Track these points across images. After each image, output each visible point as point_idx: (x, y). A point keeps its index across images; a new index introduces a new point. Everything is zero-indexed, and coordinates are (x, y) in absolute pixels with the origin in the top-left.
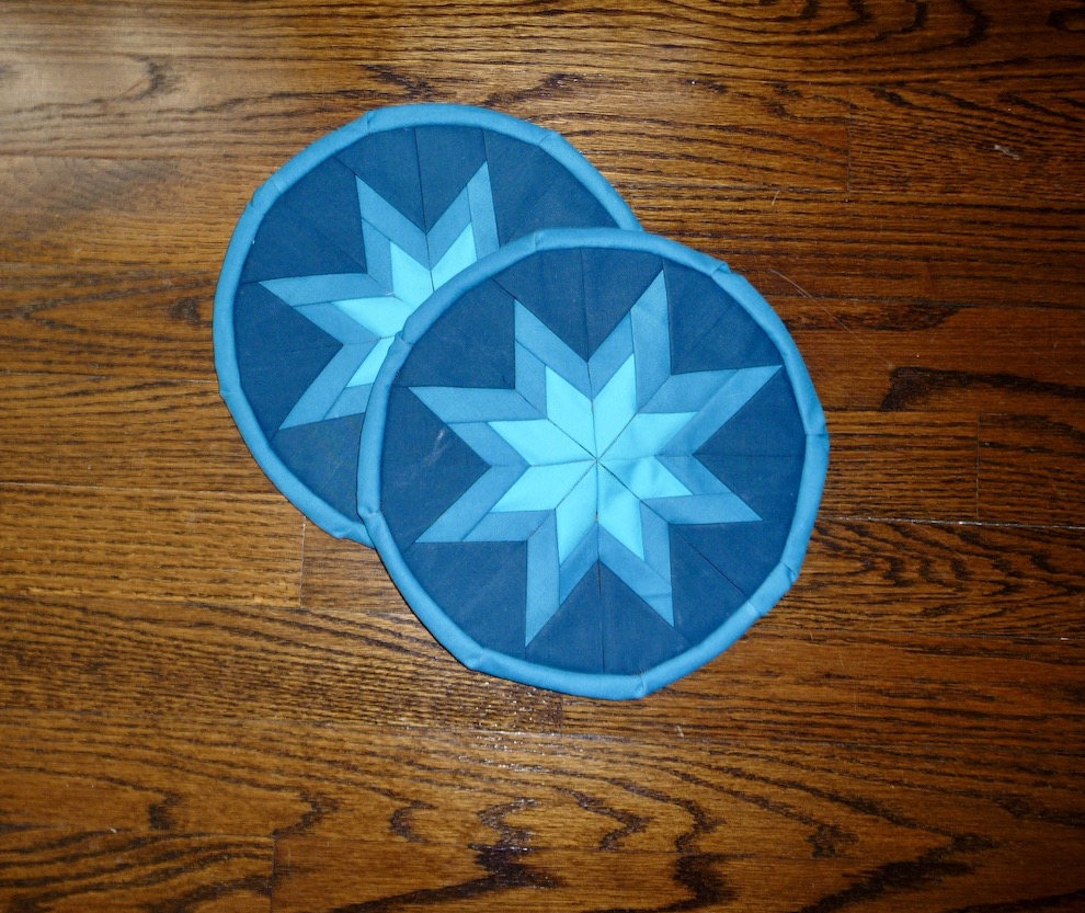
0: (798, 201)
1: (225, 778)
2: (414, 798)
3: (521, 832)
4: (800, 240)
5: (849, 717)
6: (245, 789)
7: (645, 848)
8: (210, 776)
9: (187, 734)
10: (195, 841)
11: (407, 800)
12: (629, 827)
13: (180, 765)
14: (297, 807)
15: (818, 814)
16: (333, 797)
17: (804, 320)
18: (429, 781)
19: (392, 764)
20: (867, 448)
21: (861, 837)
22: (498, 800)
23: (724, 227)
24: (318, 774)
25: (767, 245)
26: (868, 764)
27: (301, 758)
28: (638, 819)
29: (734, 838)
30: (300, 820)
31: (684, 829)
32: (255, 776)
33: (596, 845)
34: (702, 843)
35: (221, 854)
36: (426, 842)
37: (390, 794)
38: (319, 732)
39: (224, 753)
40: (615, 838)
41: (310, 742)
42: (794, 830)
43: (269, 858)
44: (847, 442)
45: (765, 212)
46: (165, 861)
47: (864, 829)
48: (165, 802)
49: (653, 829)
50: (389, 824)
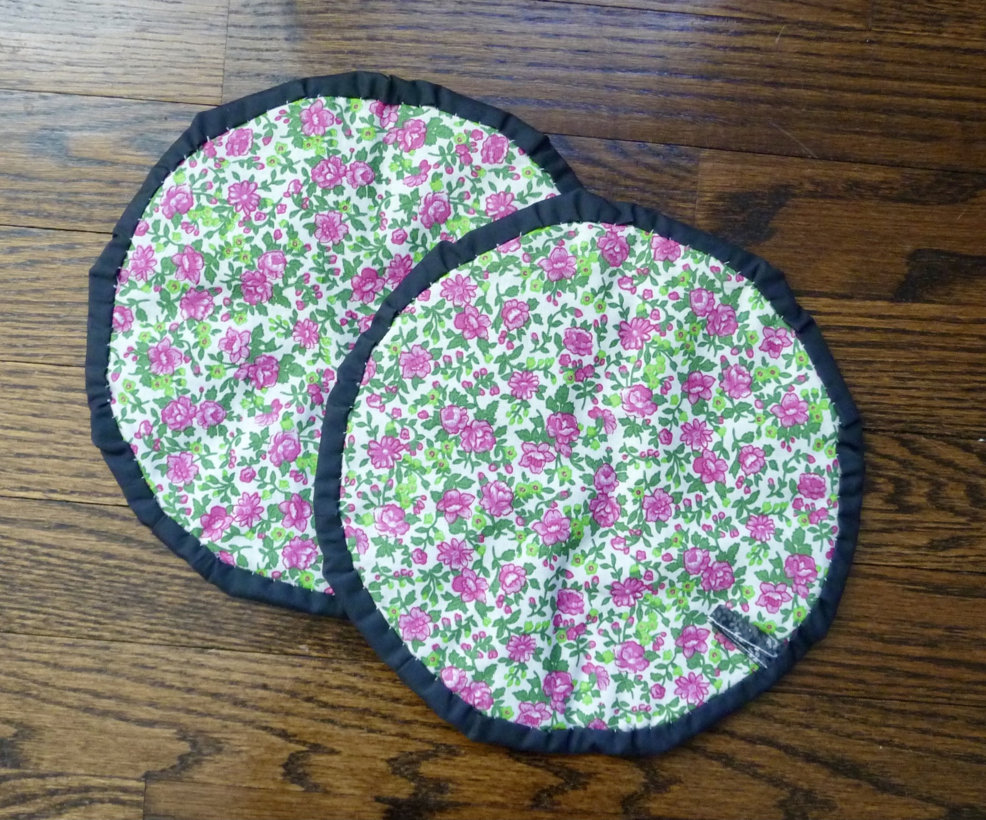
0: (808, 39)
1: (88, 710)
2: (312, 741)
3: (440, 785)
4: (807, 87)
5: (834, 664)
6: (110, 723)
7: (584, 807)
8: (71, 707)
9: (45, 657)
10: (51, 784)
11: (304, 743)
12: (567, 783)
13: (35, 692)
14: (170, 746)
15: (791, 777)
16: (216, 736)
17: (808, 186)
18: (331, 722)
19: (287, 700)
20: (875, 345)
21: (840, 805)
22: (412, 747)
23: (717, 68)
24: (199, 709)
25: (767, 92)
26: (853, 721)
27: (179, 689)
28: (580, 775)
29: (691, 800)
30: (176, 762)
31: (633, 788)
32: (124, 708)
33: (527, 803)
34: (653, 805)
35: (81, 799)
36: (326, 793)
37: (283, 734)
38: (200, 658)
39: (85, 681)
40: (550, 796)
41: (190, 671)
42: (762, 794)
43: (138, 804)
44: (849, 337)
45: (768, 50)
46: (14, 804)
47: (844, 795)
48: (15, 735)
49: (594, 787)
50: (281, 770)
